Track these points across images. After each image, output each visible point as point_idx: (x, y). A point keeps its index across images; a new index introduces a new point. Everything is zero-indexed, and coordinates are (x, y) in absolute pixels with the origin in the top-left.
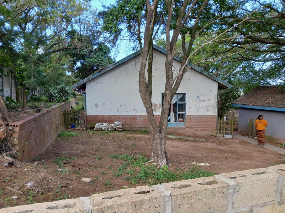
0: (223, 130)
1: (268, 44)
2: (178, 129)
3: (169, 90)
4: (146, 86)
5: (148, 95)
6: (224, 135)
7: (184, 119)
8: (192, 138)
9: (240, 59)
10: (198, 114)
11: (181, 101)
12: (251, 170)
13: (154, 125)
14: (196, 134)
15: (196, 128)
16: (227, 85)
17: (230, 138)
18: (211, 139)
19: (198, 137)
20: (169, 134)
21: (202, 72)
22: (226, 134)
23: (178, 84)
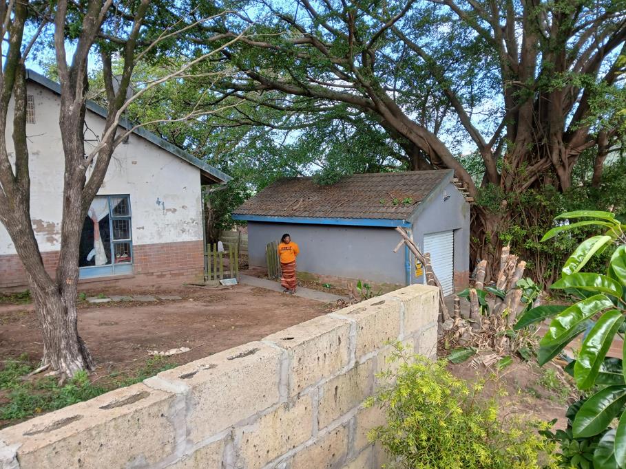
0: (218, 270)
1: (293, 96)
2: (117, 280)
3: (77, 186)
4: (10, 178)
5: (20, 200)
6: (221, 281)
7: (129, 256)
8: (150, 297)
9: (243, 121)
10: (163, 241)
11: (120, 212)
12: (230, 350)
13: (40, 276)
14: (160, 287)
15: (160, 273)
16: (219, 174)
17: (232, 286)
18: (195, 291)
19: (165, 292)
20: (93, 294)
21: (162, 145)
22: (225, 277)
23: (101, 172)
